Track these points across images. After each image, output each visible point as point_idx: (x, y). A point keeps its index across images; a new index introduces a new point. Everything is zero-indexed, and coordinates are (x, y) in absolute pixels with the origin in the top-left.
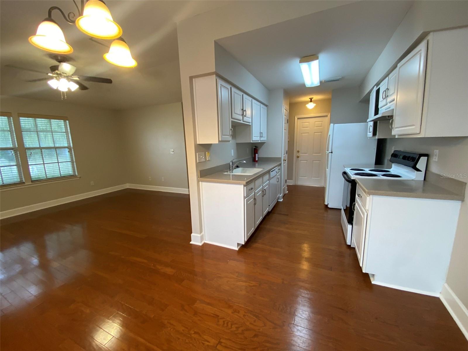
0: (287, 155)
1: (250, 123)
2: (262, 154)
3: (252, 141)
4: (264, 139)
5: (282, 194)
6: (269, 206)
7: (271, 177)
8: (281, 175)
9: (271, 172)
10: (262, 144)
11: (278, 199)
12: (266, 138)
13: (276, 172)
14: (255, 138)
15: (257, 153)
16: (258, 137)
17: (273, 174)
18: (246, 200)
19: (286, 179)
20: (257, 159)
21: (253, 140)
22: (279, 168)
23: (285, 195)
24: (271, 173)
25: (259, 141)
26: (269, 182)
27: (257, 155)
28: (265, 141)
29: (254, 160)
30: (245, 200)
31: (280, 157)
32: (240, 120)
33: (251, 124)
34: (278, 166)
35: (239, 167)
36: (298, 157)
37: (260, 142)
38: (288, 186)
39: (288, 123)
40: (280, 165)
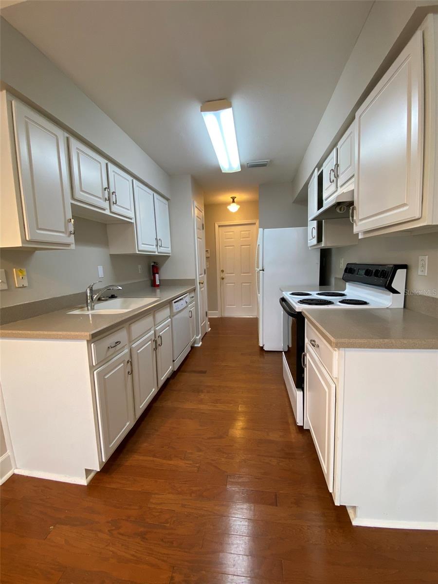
0: (205, 276)
1: (131, 219)
2: (166, 273)
3: (139, 251)
4: (165, 249)
5: (200, 335)
6: (174, 361)
7: (175, 311)
8: (196, 305)
9: (175, 302)
10: (165, 258)
11: (194, 342)
12: (170, 249)
13: (187, 302)
14: (143, 245)
15: (158, 273)
16: (153, 245)
17: (176, 306)
18: (98, 374)
19: (207, 310)
20: (158, 283)
21: (140, 249)
22: (193, 295)
23: (207, 335)
24: (174, 305)
25: (155, 252)
26: (172, 320)
27: (157, 275)
28: (169, 254)
29: (154, 284)
30: (95, 372)
31: (195, 278)
32: (104, 210)
33: (133, 221)
34: (190, 292)
35: (116, 297)
36: (223, 279)
37: (157, 253)
38: (210, 320)
39: (203, 229)
40: (194, 290)
